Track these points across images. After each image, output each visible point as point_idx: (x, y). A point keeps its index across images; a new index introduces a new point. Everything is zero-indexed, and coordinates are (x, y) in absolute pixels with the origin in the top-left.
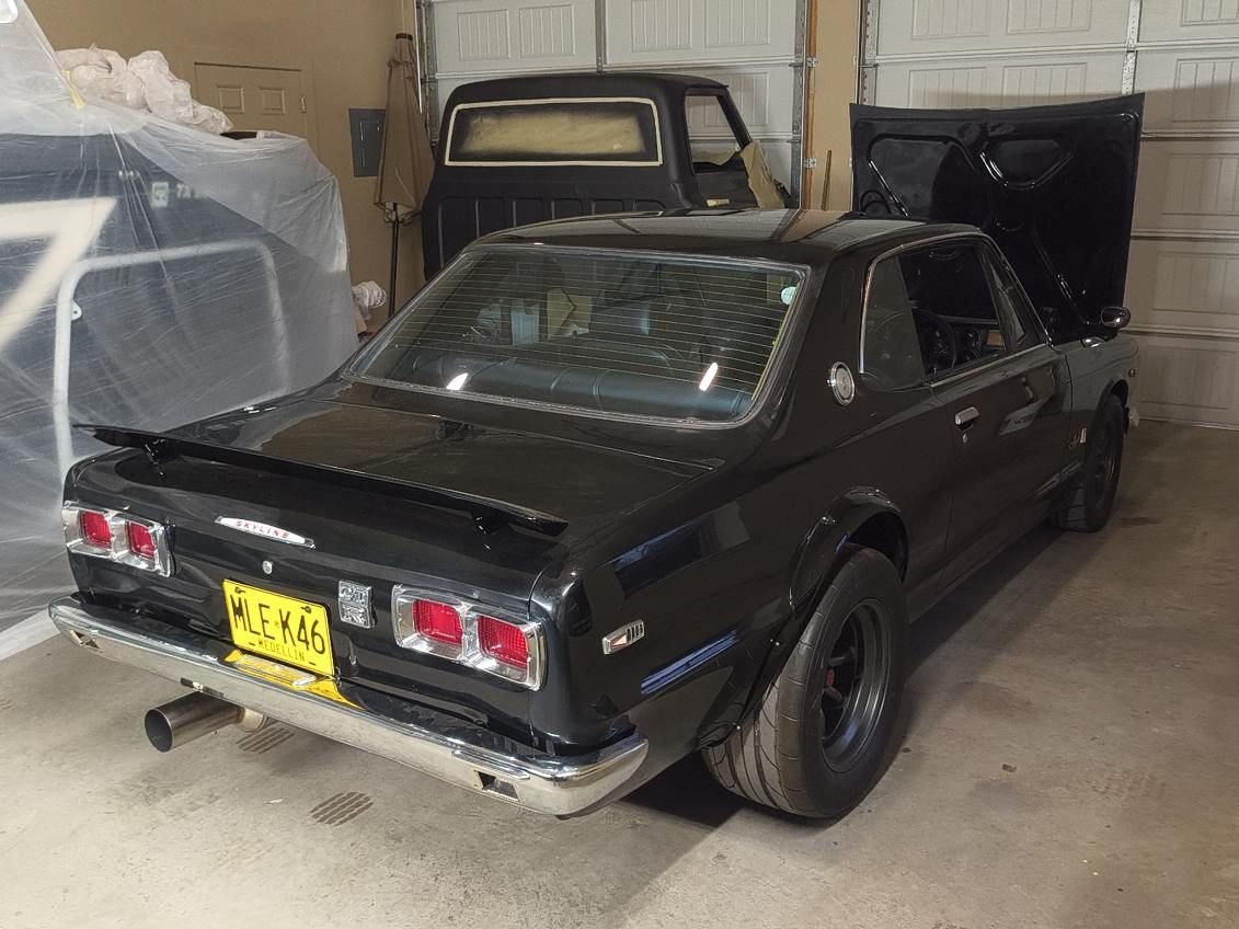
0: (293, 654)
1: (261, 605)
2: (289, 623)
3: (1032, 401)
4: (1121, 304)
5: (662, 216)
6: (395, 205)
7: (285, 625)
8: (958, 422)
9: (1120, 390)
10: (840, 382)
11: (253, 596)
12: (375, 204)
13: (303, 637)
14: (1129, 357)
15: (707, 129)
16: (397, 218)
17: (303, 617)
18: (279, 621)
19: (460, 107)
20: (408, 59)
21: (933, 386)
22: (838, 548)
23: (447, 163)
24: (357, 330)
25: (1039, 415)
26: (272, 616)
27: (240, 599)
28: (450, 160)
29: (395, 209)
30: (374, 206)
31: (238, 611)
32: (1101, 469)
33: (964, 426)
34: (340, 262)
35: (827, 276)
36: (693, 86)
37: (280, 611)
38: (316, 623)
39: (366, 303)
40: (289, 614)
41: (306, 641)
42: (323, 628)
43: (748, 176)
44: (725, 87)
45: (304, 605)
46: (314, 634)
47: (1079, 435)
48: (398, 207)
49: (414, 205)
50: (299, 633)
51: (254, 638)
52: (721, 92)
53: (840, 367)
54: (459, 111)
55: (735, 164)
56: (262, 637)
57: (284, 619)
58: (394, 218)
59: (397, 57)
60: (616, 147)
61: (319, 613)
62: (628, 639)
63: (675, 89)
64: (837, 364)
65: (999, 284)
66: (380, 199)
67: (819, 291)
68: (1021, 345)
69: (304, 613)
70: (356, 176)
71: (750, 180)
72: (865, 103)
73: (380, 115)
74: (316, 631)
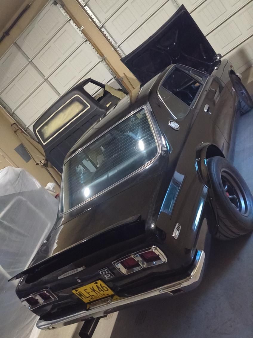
0: (102, 296)
1: (85, 290)
2: (94, 289)
3: (216, 91)
4: (216, 54)
5: (101, 120)
6: (40, 161)
7: (94, 290)
8: (206, 111)
9: (232, 72)
10: (173, 125)
11: (81, 290)
12: (36, 165)
13: (100, 290)
14: (227, 63)
15: (94, 90)
16: (43, 164)
17: (97, 286)
18: (92, 290)
19: (37, 130)
20: (18, 128)
21: (193, 108)
22: (206, 163)
23: (44, 144)
24: (54, 196)
25: (220, 92)
26: (89, 290)
27: (79, 292)
28: (44, 143)
29: (41, 162)
30: (36, 166)
31: (80, 295)
32: (242, 93)
33: (208, 111)
34: (38, 185)
35: (150, 104)
36: (83, 84)
37: (90, 288)
38: (101, 284)
39: (52, 189)
40: (93, 287)
41: (102, 290)
42: (103, 285)
43: (111, 93)
44: (90, 78)
45: (95, 283)
46: (102, 287)
47: (232, 90)
48: (42, 161)
49: (44, 158)
50: (99, 289)
51: (89, 299)
52: (90, 80)
53: (170, 122)
54: (37, 131)
55: (106, 93)
56: (91, 297)
57: (92, 289)
58: (42, 165)
59: (15, 130)
60: (78, 111)
61: (99, 282)
62: (178, 231)
63: (80, 88)
64: (169, 122)
65: (187, 72)
66: (36, 163)
67: (151, 109)
68: (204, 81)
69: (96, 284)
70: (27, 162)
71: (112, 94)
72: (123, 57)
73: (22, 145)
74: (102, 286)
